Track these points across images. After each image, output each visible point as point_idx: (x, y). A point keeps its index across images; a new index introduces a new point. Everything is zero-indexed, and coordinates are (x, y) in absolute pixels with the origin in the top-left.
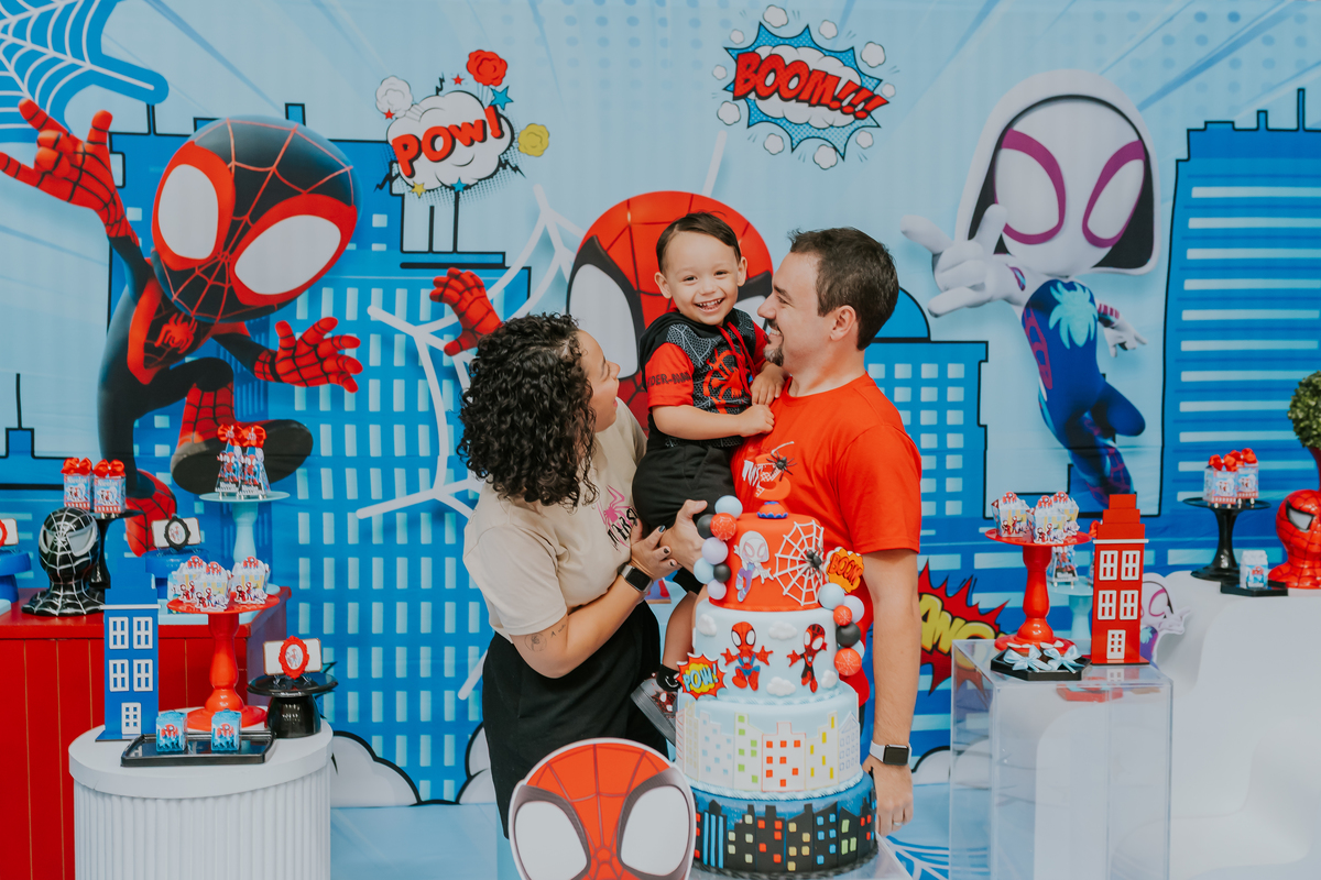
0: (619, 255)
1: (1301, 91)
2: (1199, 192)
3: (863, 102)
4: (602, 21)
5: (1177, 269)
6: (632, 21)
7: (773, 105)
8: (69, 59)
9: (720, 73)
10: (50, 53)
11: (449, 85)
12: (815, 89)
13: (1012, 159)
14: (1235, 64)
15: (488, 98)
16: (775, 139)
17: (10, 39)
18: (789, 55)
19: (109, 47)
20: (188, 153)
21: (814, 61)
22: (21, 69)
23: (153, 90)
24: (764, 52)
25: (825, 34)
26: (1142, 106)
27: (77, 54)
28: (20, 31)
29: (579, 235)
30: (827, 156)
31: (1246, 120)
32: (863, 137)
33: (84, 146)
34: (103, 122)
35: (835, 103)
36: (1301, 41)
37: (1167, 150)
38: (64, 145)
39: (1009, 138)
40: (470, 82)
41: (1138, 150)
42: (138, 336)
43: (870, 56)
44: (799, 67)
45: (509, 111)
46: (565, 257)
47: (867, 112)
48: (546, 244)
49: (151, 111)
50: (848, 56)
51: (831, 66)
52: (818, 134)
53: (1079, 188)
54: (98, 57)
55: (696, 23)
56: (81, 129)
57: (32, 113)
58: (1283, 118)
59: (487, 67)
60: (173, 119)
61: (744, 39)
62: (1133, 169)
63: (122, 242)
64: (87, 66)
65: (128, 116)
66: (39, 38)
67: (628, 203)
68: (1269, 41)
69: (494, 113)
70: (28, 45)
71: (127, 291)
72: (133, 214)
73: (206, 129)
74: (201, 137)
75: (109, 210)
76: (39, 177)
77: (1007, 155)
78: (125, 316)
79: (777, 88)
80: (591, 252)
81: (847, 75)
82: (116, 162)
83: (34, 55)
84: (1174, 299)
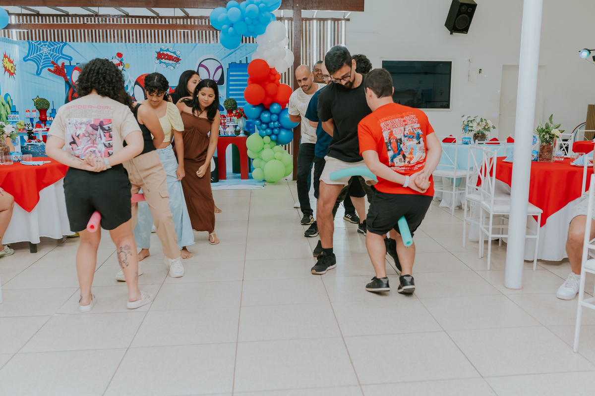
0: (141, 83)
1: (247, 57)
2: (231, 73)
3: (177, 60)
4: (137, 48)
5: (228, 85)
6: (141, 48)
7: (163, 60)
8: (58, 55)
9: (155, 55)
10: (55, 54)
11: (114, 58)
12: (170, 58)
13: (201, 68)
14: (236, 53)
15: (120, 60)
16: (164, 66)
17: (49, 52)
18: (165, 53)
19: (63, 53)
20: (76, 68)
21: (169, 54)
22: (51, 56)
23: (70, 59)
24: (162, 52)
25: (171, 49)
26: (221, 60)
27: (59, 54)
28: (50, 50)
29: (135, 80)
30: (172, 68)
31: (238, 62)
32: (178, 65)
33: (61, 67)
34: (63, 64)
35: (173, 60)
36: (246, 50)
37: (226, 67)
38: (58, 67)
39: (200, 65)
40: (117, 57)
41: (221, 67)
42: (70, 95)
43: (178, 53)
44: (167, 55)
45: (123, 62)
46: (133, 84)
47: (178, 61)
48: (130, 81)
49: (70, 62)
50: (175, 53)
51: (172, 54)
52: (171, 65)
53: (212, 72)
54: (62, 54)
55: (151, 48)
56: (60, 65)
57: (53, 62)
58: (244, 62)
59: (119, 55)
60: (73, 63)
61: (158, 50)
62: (220, 70)
63: (67, 82)
64: (61, 55)
65: (67, 63)
66: (53, 51)
67: (142, 75)
68: (241, 50)
69: (121, 62)
70: (52, 53)
71: (68, 89)
72: (68, 77)
73: (78, 65)
74: (77, 66)
75: (65, 76)
76: (55, 72)
77: (200, 67)
78: (68, 92)
79: (164, 58)
80: (137, 83)
81: (175, 56)
82: (65, 70)
83: (52, 54)
84: (228, 90)
